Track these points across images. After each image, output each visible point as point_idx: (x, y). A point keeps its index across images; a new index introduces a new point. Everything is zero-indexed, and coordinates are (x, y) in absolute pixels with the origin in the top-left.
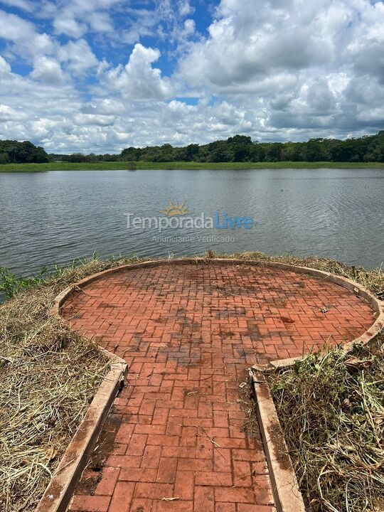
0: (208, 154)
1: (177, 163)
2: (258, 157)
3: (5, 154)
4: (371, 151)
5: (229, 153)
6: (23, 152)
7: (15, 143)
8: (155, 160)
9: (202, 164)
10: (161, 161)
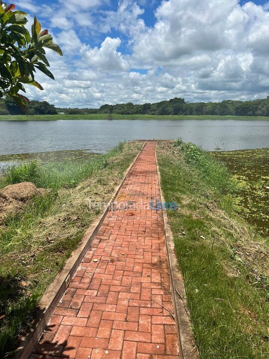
0: (156, 110)
1: (137, 115)
2: (188, 112)
3: (33, 109)
4: (260, 109)
5: (170, 109)
6: (43, 108)
7: (37, 102)
8: (123, 113)
9: (152, 116)
10: (126, 114)
